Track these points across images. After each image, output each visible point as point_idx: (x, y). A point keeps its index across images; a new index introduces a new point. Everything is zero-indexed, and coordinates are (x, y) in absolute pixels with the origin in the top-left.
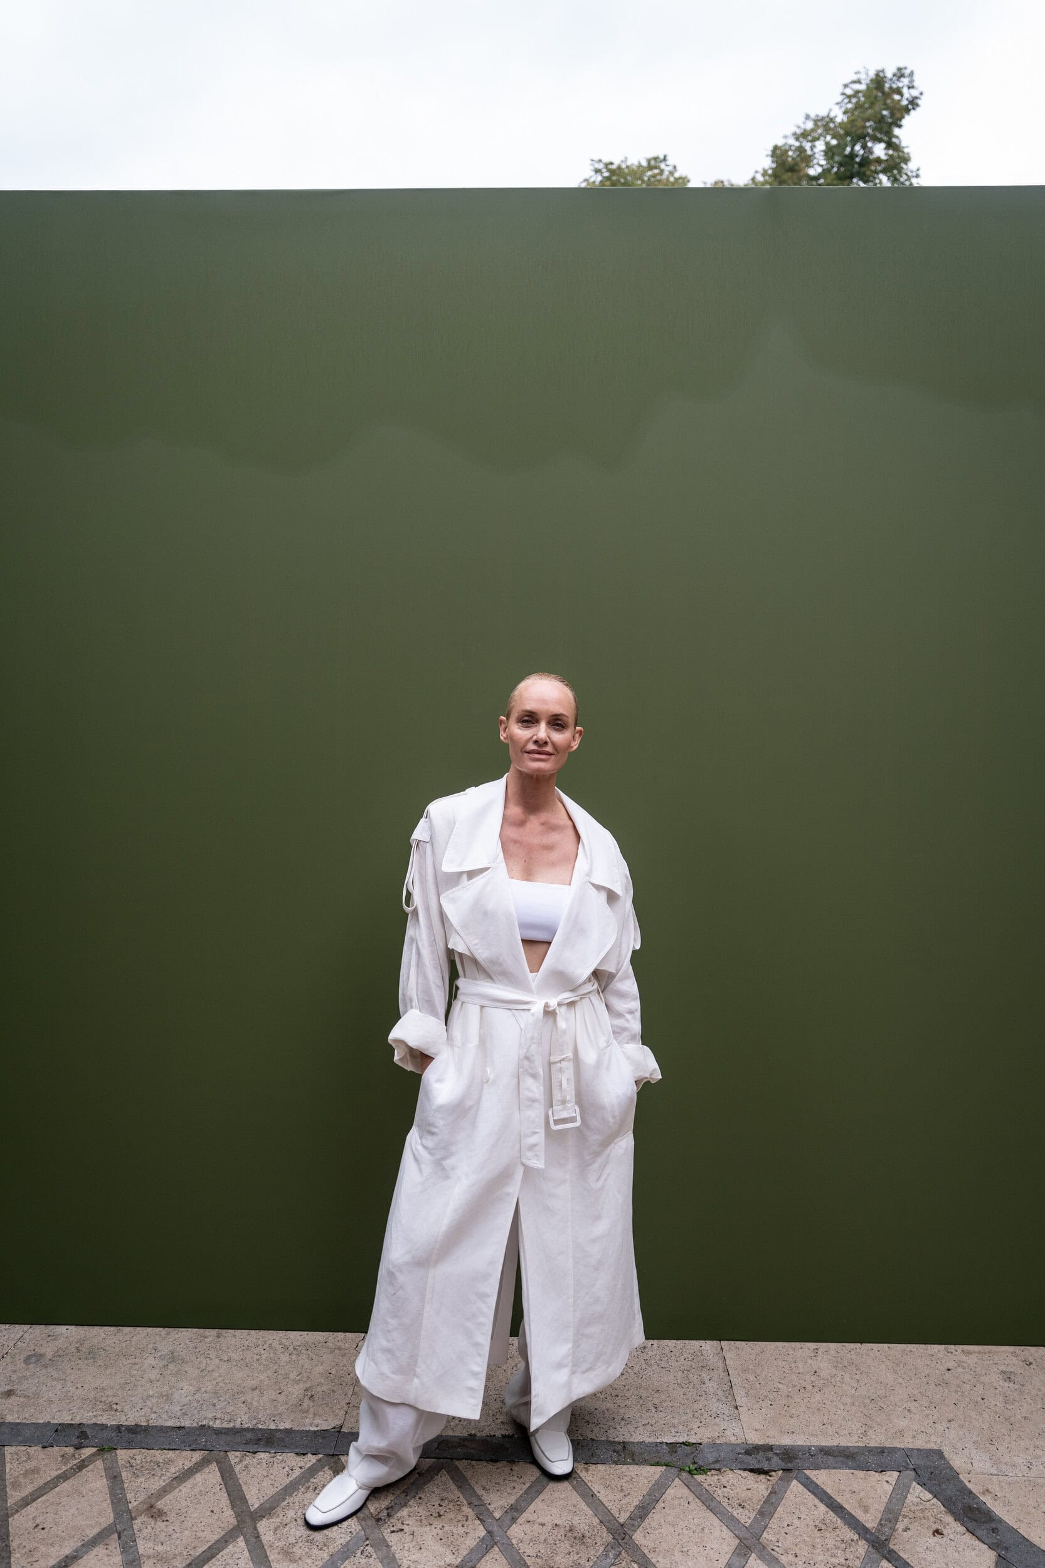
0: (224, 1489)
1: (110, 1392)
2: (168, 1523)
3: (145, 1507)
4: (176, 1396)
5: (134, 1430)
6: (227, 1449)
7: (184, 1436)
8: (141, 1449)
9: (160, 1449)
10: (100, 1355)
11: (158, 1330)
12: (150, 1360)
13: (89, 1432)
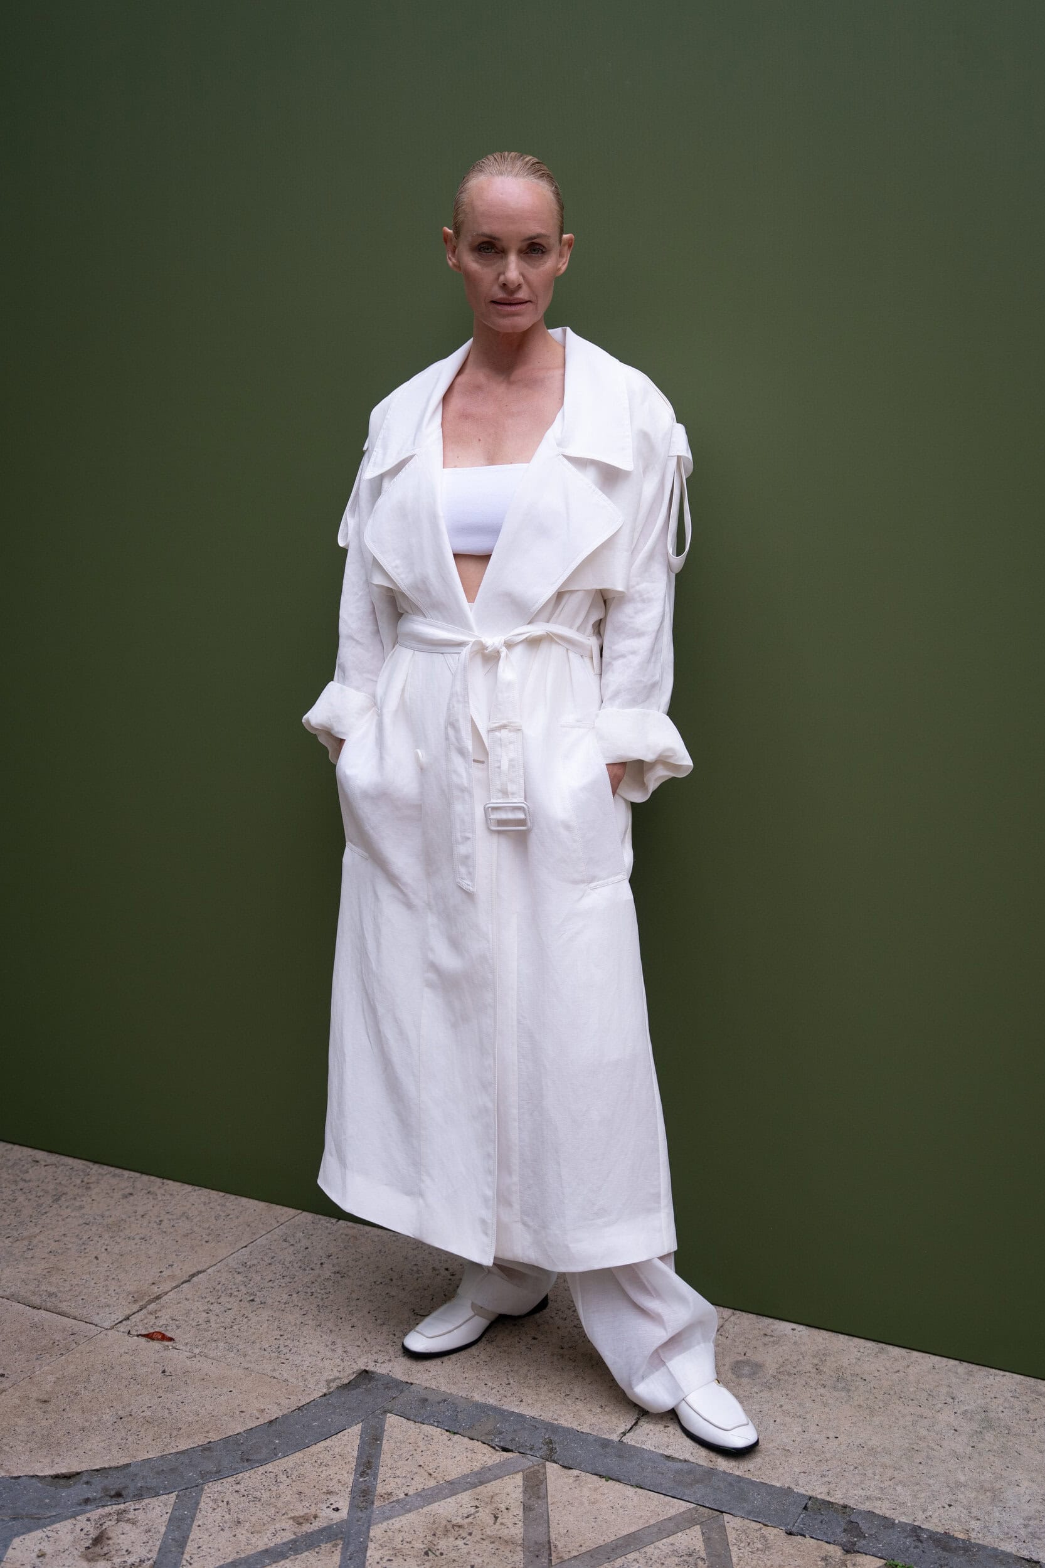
4: (1009, 1497)
5: (943, 1540)
10: (857, 1388)
11: (952, 1362)
12: (946, 1417)
13: (864, 1526)
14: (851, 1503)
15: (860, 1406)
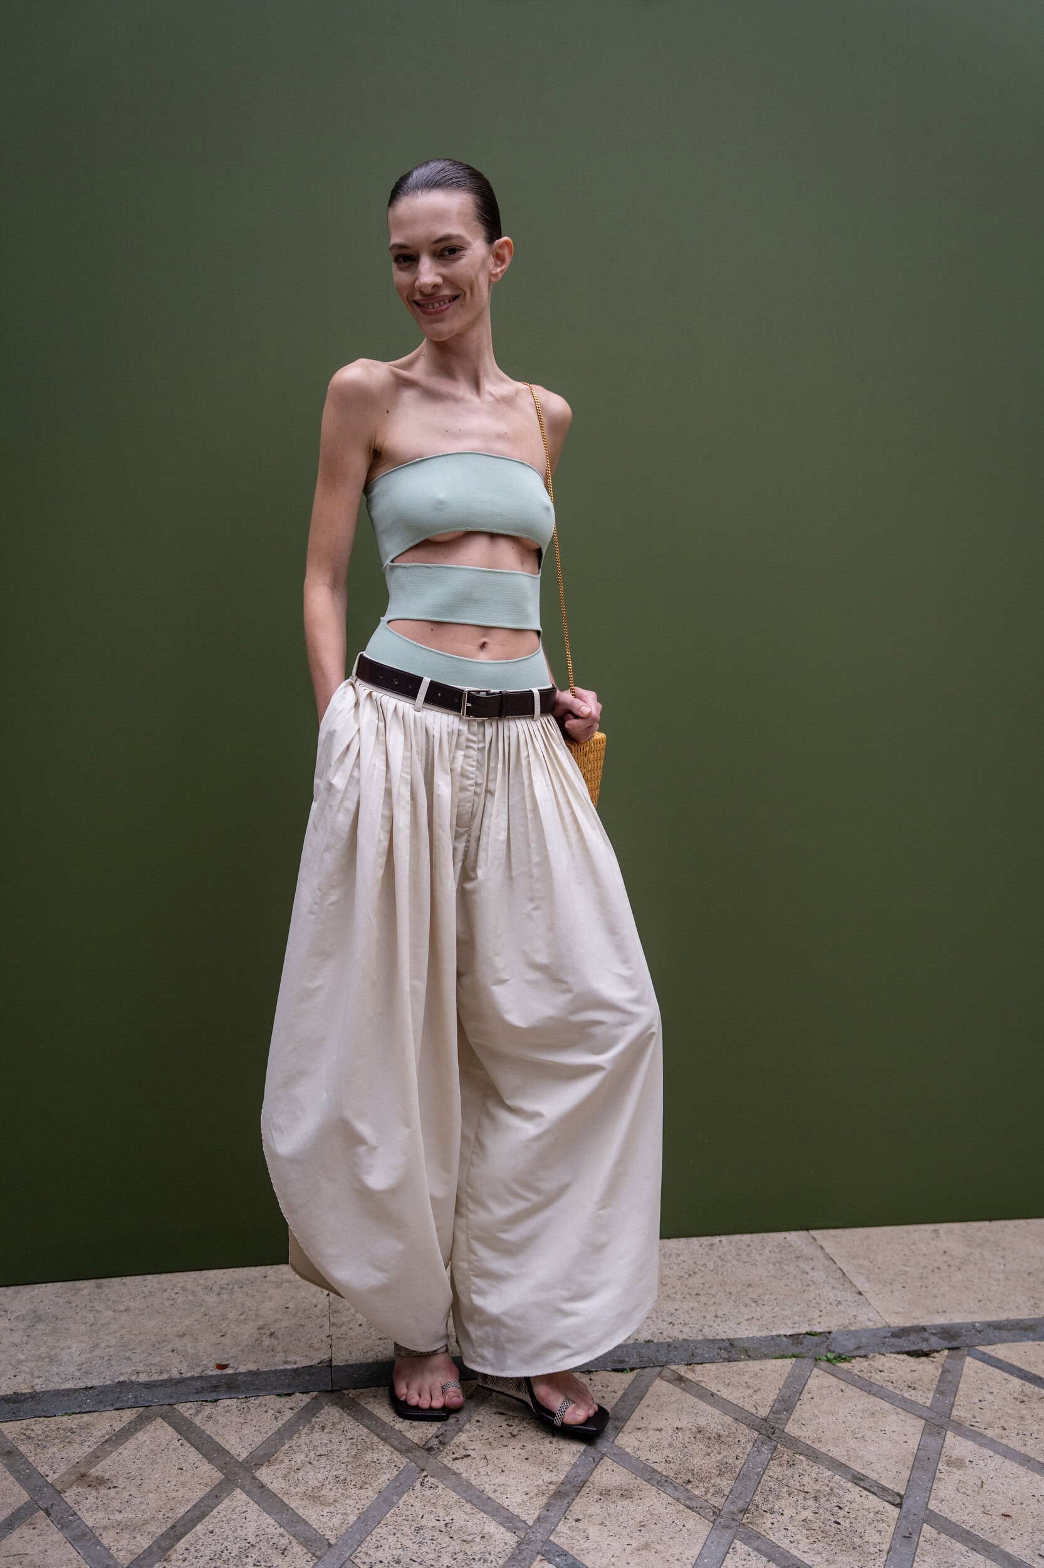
0: (187, 1445)
2: (117, 1489)
3: (73, 1478)
4: (64, 1356)
5: (16, 1399)
6: (171, 1401)
7: (98, 1395)
8: (37, 1419)
9: (66, 1414)
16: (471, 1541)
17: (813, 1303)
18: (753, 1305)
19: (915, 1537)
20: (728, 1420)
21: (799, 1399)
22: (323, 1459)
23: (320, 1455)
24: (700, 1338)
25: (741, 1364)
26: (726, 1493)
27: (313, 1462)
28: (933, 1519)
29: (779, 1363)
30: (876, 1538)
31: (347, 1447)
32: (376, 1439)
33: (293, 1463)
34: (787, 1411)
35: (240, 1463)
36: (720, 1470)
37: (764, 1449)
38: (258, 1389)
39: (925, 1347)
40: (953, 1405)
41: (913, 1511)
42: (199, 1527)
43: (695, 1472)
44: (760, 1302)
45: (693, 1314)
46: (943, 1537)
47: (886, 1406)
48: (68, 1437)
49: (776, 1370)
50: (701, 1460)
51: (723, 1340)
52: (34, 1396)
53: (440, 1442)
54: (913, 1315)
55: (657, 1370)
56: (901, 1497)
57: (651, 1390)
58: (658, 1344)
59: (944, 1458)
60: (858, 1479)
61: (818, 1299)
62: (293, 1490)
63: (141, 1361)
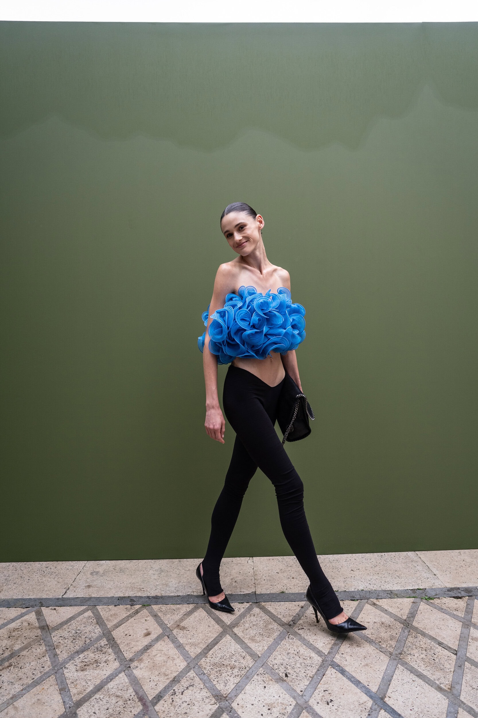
0: (210, 618)
1: (137, 584)
2: (189, 631)
3: (175, 626)
4: (170, 584)
5: (156, 598)
7: (181, 599)
8: (163, 605)
9: (172, 604)
10: (126, 571)
11: (150, 560)
12: (151, 572)
13: (135, 599)
14: (130, 595)
15: (128, 575)
16: (306, 659)
17: (419, 578)
18: (398, 578)
19: (463, 666)
20: (392, 620)
21: (417, 613)
22: (255, 626)
23: (254, 625)
24: (380, 589)
25: (395, 599)
26: (394, 647)
27: (252, 627)
28: (468, 660)
29: (409, 599)
30: (449, 666)
31: (263, 623)
32: (272, 620)
33: (245, 627)
34: (413, 617)
35: (228, 626)
36: (391, 638)
37: (406, 631)
38: (232, 600)
39: (460, 595)
40: (472, 617)
41: (461, 656)
42: (216, 647)
43: (382, 638)
44: (400, 577)
45: (377, 581)
46: (473, 667)
47: (448, 617)
48: (173, 612)
49: (407, 602)
50: (384, 634)
51: (388, 591)
52: (162, 597)
53: (294, 623)
54: (455, 583)
55: (366, 600)
56: (456, 651)
57: (364, 608)
58: (366, 591)
59: (470, 637)
60: (440, 644)
61: (420, 577)
62: (246, 637)
63: (194, 588)
